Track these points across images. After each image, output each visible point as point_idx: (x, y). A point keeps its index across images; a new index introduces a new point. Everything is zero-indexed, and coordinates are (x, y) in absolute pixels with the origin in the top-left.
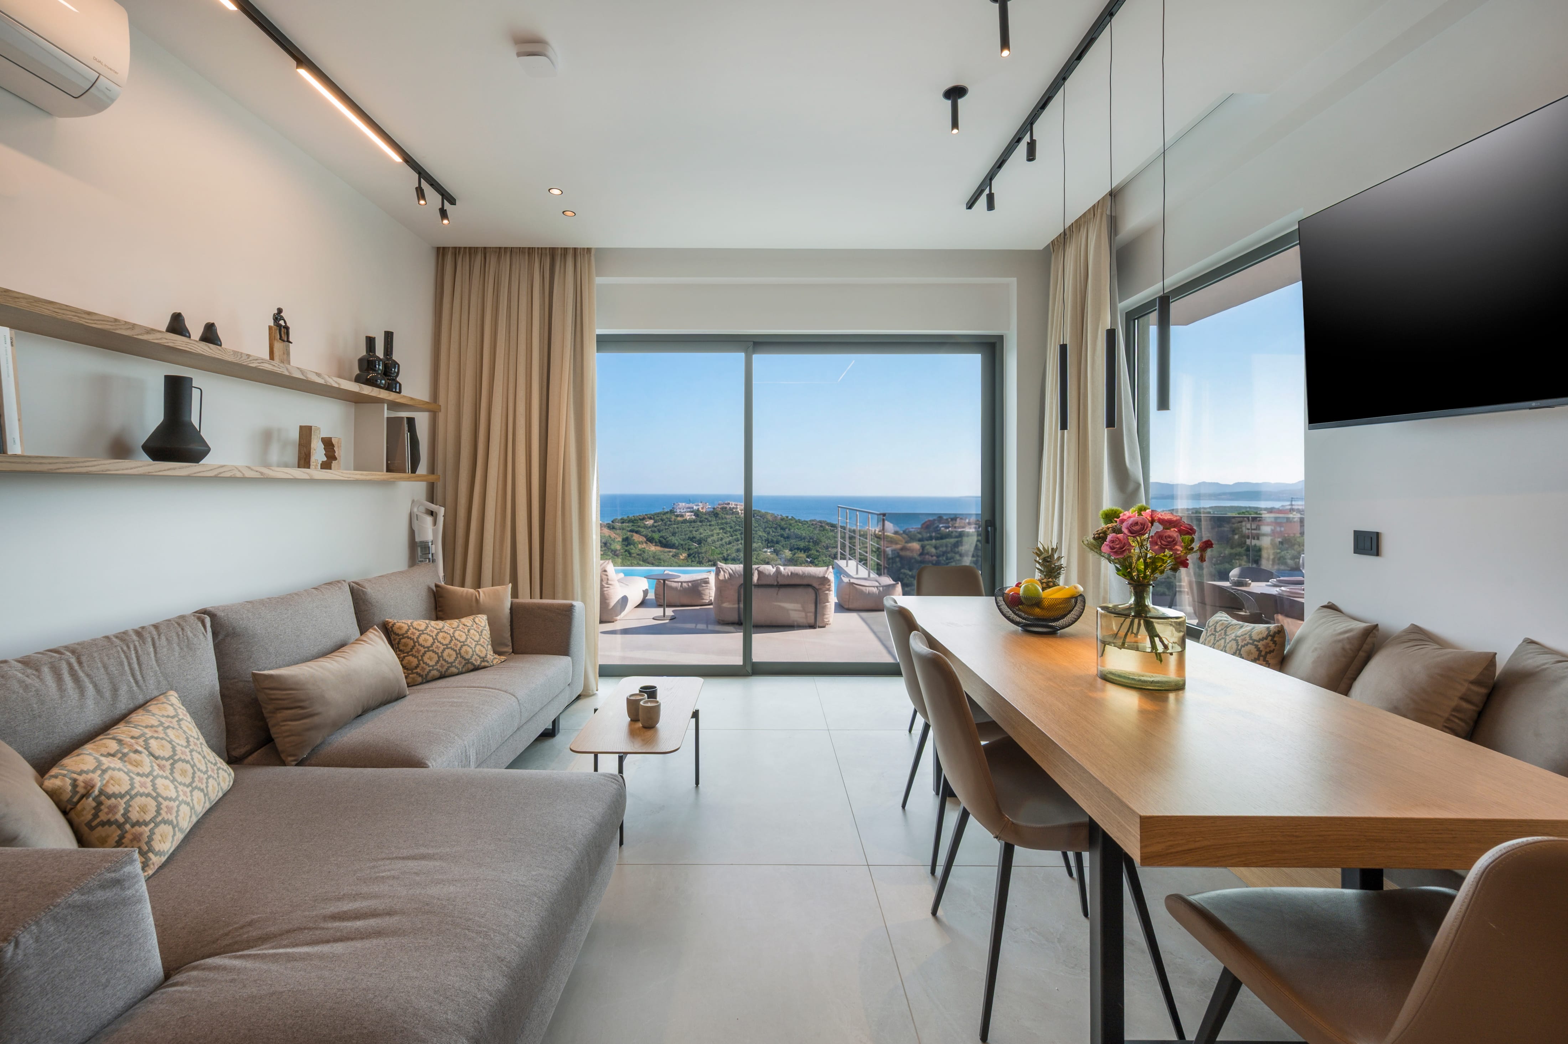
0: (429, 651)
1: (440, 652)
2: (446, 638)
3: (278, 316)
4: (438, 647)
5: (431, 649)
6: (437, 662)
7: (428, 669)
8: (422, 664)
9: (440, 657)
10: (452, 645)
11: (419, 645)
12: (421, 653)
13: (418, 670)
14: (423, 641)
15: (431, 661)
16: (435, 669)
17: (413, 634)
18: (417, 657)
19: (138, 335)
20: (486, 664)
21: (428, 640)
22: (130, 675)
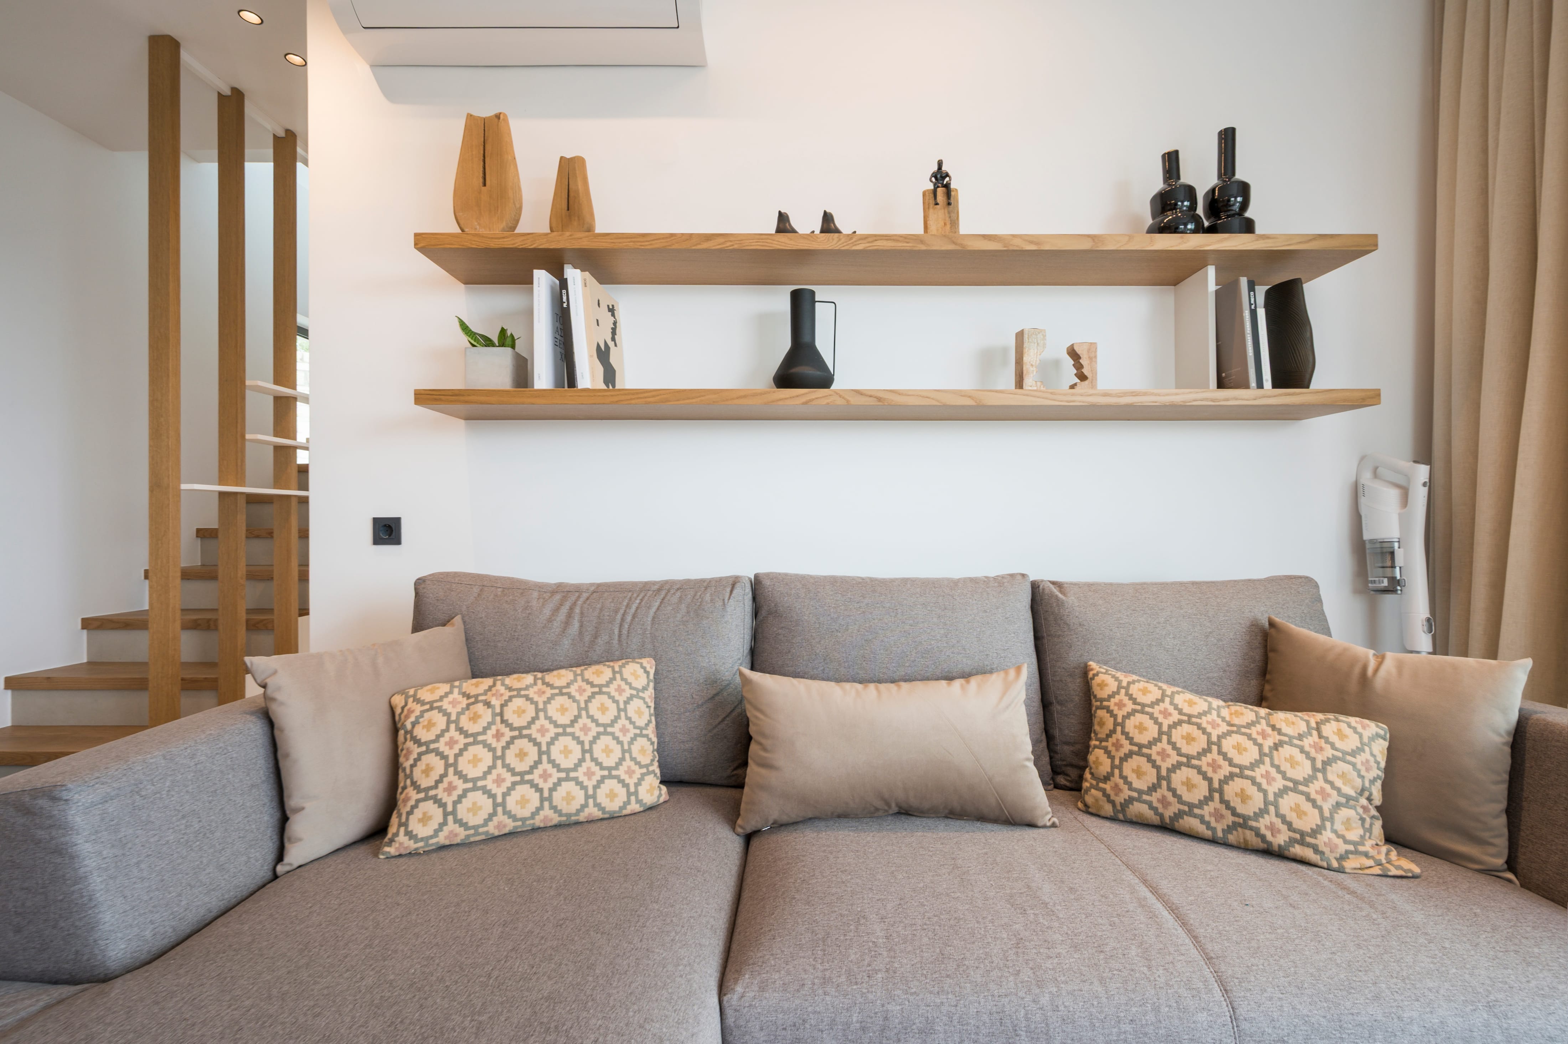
0: (1139, 754)
1: (1165, 766)
2: (1193, 739)
3: (940, 177)
4: (1163, 754)
5: (1145, 751)
6: (1153, 788)
7: (1126, 793)
8: (1116, 779)
9: (1164, 778)
10: (1204, 762)
11: (1123, 733)
12: (1121, 753)
13: (1107, 786)
14: (1135, 727)
15: (1138, 777)
16: (1145, 802)
17: (1120, 705)
18: (1112, 758)
19: (697, 245)
20: (1308, 854)
21: (1146, 729)
22: (617, 626)
